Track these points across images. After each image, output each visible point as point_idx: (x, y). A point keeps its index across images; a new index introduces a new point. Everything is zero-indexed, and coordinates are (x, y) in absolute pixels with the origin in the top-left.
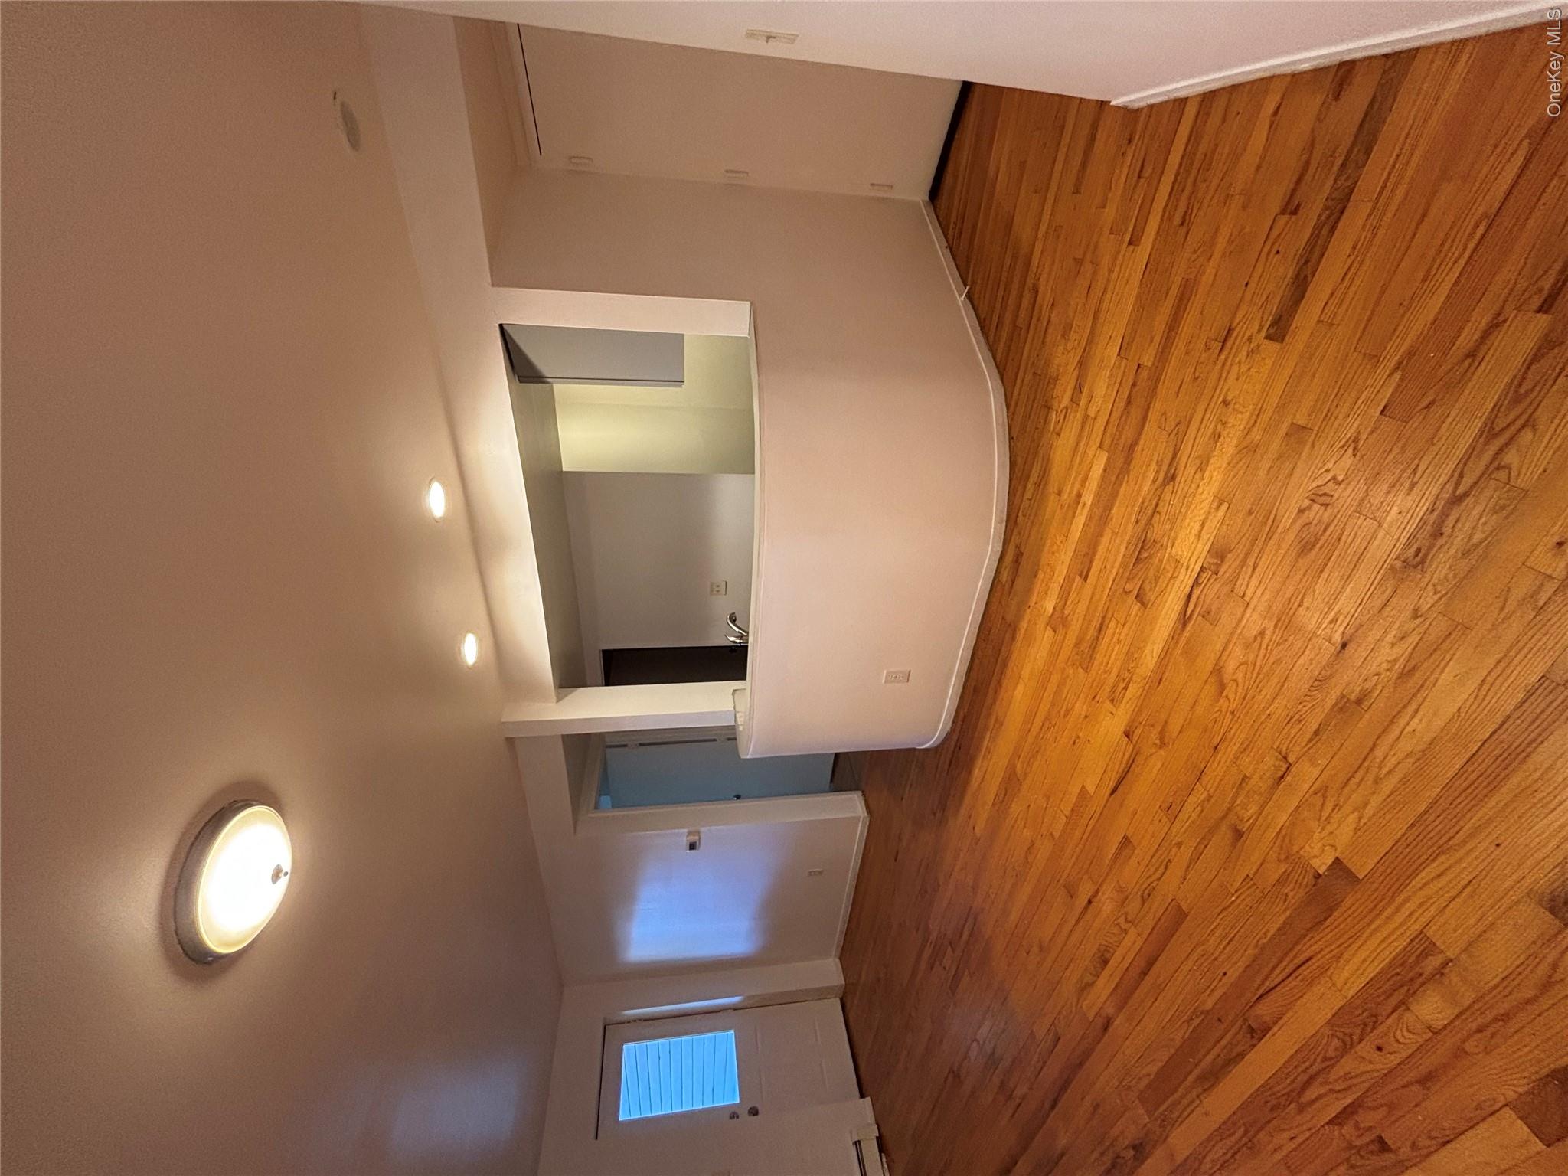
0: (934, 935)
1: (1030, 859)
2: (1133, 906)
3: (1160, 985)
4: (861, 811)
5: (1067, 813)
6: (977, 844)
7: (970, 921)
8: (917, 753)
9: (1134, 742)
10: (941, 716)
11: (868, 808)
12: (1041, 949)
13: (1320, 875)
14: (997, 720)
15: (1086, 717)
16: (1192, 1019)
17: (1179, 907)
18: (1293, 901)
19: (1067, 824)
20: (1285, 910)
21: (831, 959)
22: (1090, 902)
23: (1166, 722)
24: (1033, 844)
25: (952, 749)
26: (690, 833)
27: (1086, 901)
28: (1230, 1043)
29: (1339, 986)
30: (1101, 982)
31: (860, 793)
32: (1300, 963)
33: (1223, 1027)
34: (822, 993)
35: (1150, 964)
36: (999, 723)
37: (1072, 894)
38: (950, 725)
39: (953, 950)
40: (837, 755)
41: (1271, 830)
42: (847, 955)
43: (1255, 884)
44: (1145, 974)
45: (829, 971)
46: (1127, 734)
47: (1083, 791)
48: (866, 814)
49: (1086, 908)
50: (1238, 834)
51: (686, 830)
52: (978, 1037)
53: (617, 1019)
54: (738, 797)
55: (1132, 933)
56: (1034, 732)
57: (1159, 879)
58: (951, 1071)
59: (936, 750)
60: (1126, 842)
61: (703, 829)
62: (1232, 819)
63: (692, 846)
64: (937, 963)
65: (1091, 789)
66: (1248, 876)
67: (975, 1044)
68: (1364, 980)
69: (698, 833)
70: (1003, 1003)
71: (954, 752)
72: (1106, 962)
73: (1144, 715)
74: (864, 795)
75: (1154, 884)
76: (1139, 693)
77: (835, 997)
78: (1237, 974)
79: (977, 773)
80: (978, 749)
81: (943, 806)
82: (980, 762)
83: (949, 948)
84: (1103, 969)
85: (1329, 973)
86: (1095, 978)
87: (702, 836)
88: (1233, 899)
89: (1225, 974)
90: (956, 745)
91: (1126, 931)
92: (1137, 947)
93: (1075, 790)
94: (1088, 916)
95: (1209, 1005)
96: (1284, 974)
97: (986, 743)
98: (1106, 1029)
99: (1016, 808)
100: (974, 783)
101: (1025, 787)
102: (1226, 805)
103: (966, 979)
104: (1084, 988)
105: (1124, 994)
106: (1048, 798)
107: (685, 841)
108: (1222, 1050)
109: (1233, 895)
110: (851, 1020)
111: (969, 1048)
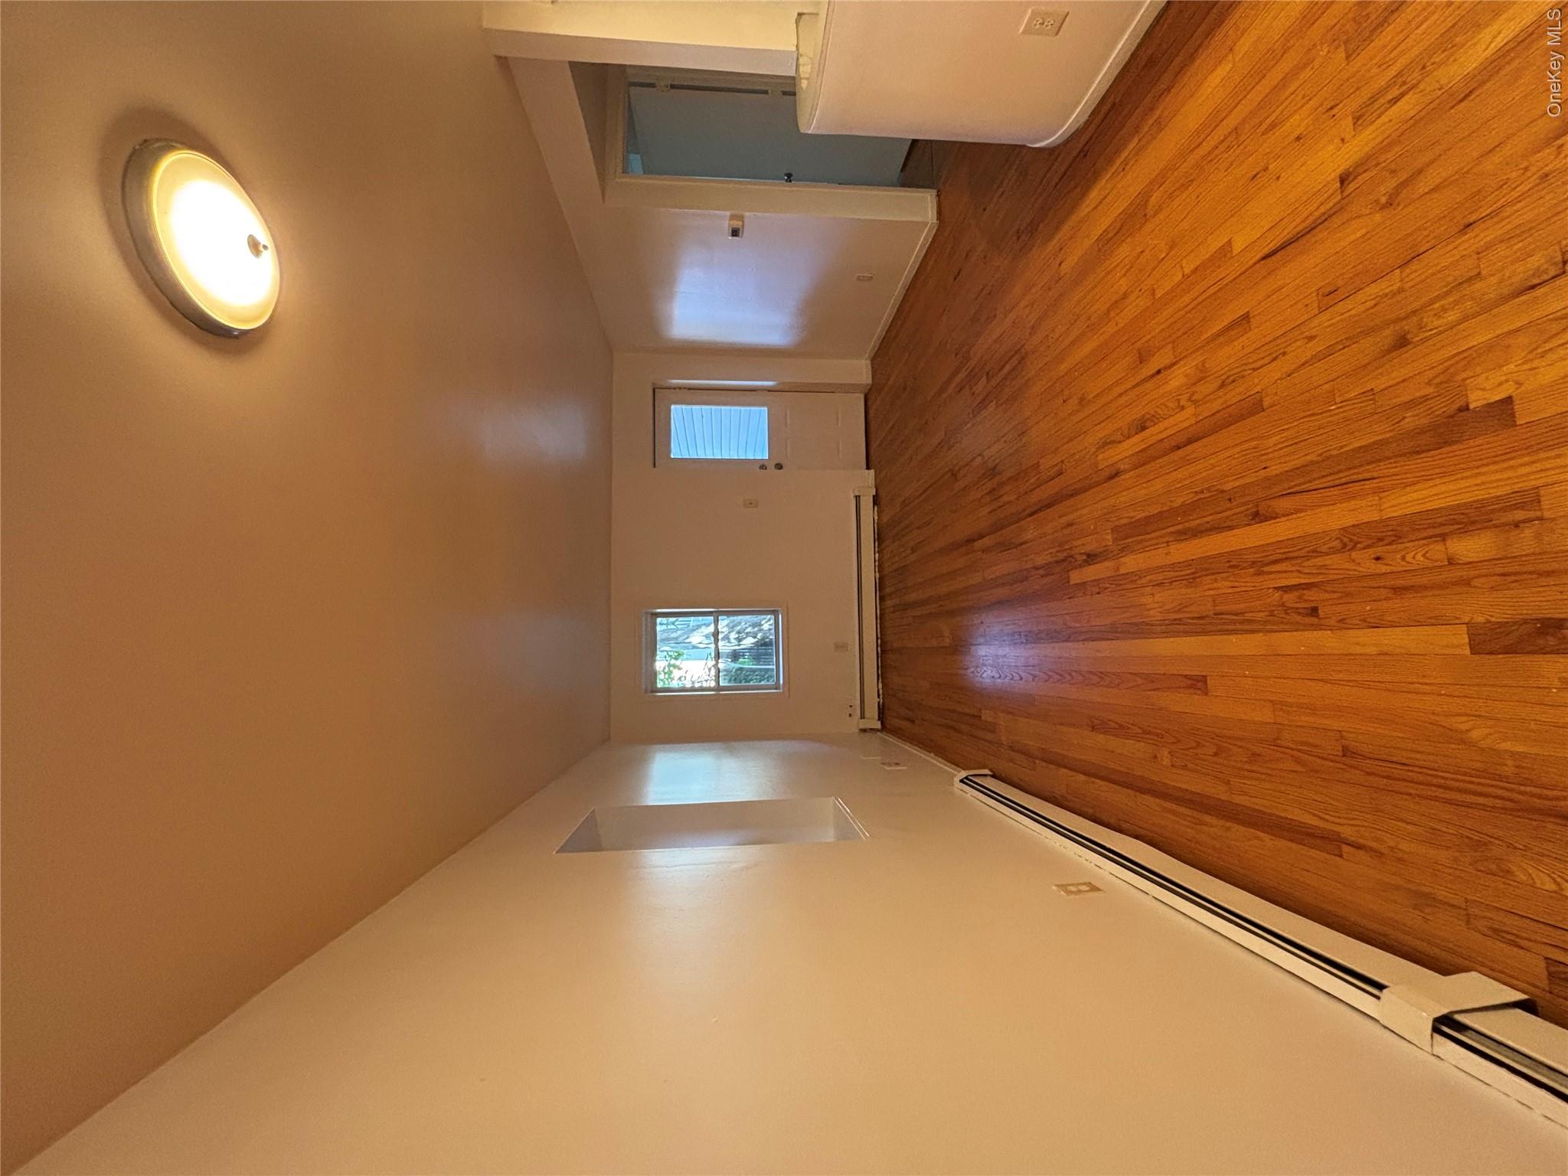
0: (973, 363)
1: (1112, 314)
2: (1204, 389)
3: (1188, 460)
4: (930, 216)
5: (1187, 271)
6: (1057, 282)
7: (1014, 361)
8: (1024, 151)
9: (1345, 194)
10: (1079, 103)
11: (940, 213)
12: (1082, 400)
13: (1467, 408)
14: (1158, 122)
15: (1298, 138)
16: (1203, 492)
17: (1261, 401)
18: (1406, 426)
19: (1181, 283)
20: (1391, 431)
21: (863, 361)
22: (1159, 372)
23: (1420, 172)
24: (1125, 296)
25: (1074, 153)
26: (732, 217)
27: (1155, 371)
28: (1227, 517)
29: (1382, 508)
30: (1126, 445)
31: (934, 192)
32: (1361, 478)
33: (1229, 505)
34: (847, 389)
35: (1190, 442)
36: (1160, 126)
37: (1142, 358)
38: (1086, 117)
39: (988, 381)
40: (914, 142)
41: (1450, 349)
42: (880, 358)
43: (1374, 400)
44: (1179, 448)
45: (860, 371)
46: (1343, 180)
47: (1226, 249)
48: (935, 221)
49: (1153, 376)
50: (1402, 342)
51: (728, 213)
52: (985, 454)
53: (666, 385)
54: (789, 177)
55: (1190, 410)
56: (1206, 147)
57: (1254, 369)
58: (951, 470)
59: (1051, 151)
60: (1246, 317)
61: (747, 214)
62: (1406, 326)
63: (735, 233)
64: (968, 387)
65: (1238, 246)
66: (1372, 389)
67: (980, 458)
68: (1418, 509)
69: (741, 218)
70: (1019, 435)
71: (1075, 158)
72: (1144, 428)
73: (1390, 156)
74: (938, 196)
75: (1246, 373)
76: (1412, 113)
77: (860, 393)
78: (1275, 473)
79: (1094, 195)
80: (1110, 161)
81: (1032, 229)
82: (1104, 181)
83: (985, 377)
84: (1137, 434)
85: (1383, 495)
86: (1122, 438)
87: (746, 220)
88: (1333, 407)
89: (1265, 468)
90: (1081, 151)
91: (1183, 408)
92: (1186, 424)
93: (1214, 244)
94: (1148, 385)
95: (1227, 487)
96: (1331, 484)
97: (1124, 155)
98: (1111, 477)
99: (1124, 252)
100: (1084, 209)
101: (1149, 226)
102: (1416, 305)
103: (991, 407)
104: (1106, 443)
105: (1144, 459)
106: (1171, 248)
107: (726, 225)
108: (1212, 521)
109: (1336, 404)
110: (872, 412)
111: (974, 459)
